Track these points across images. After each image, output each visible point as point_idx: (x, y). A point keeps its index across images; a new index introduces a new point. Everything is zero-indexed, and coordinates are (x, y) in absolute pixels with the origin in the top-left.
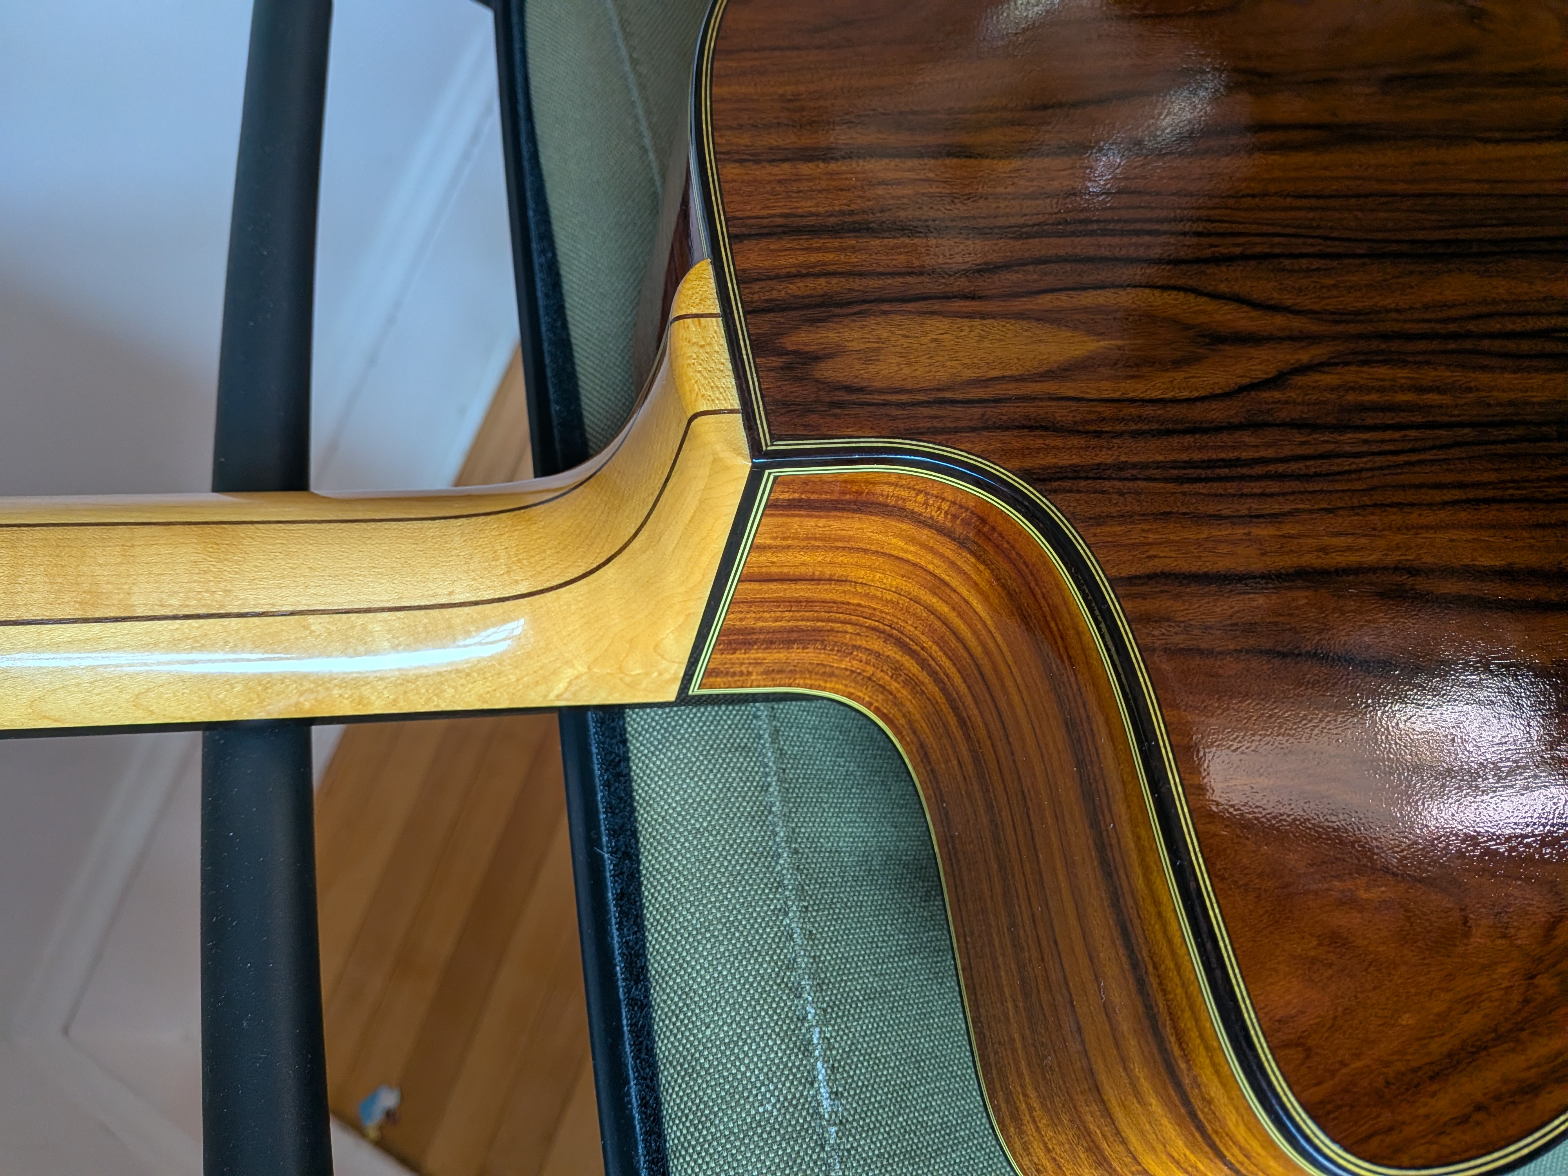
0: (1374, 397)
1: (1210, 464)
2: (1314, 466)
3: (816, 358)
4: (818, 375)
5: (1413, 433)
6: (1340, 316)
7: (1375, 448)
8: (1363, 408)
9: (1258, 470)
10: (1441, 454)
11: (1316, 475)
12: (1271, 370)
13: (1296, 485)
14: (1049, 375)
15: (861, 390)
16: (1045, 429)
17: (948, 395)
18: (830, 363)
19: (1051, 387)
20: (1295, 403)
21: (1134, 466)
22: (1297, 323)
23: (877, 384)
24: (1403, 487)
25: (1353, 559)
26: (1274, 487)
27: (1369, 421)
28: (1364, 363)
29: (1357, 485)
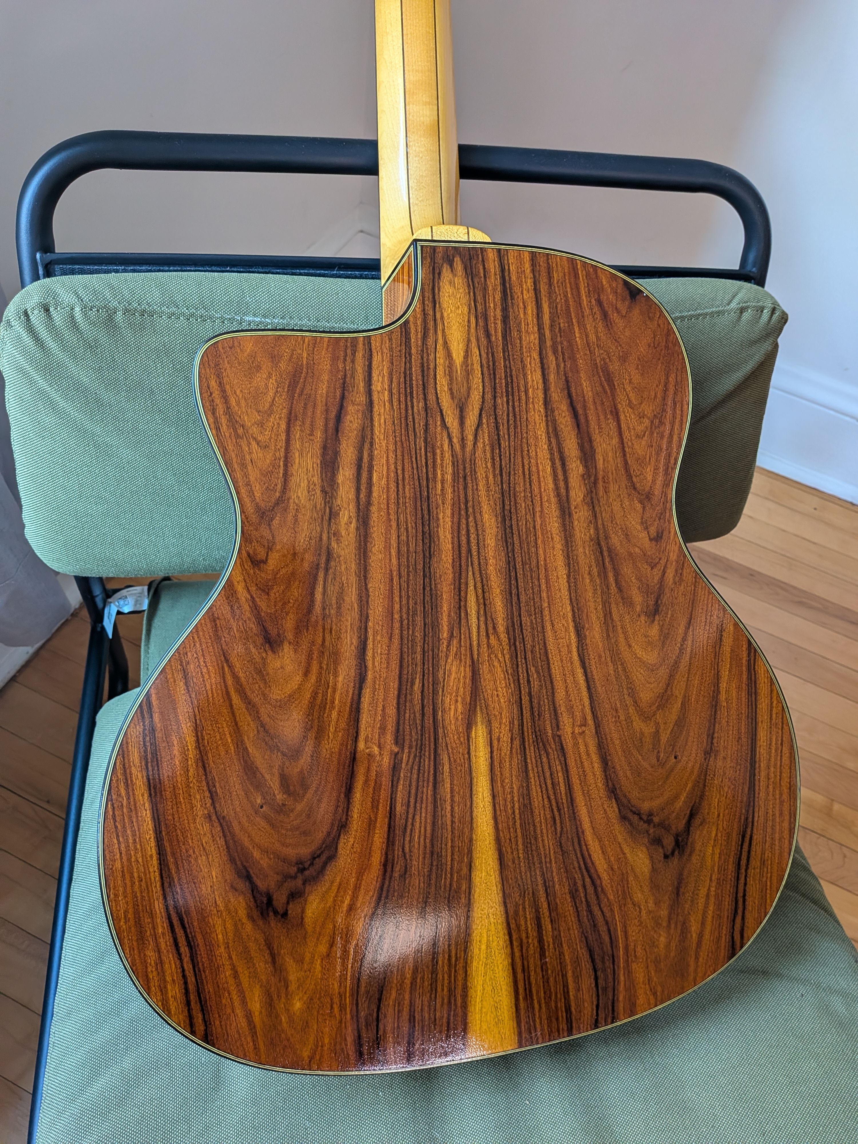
0: (439, 461)
1: (411, 388)
2: (411, 424)
3: (451, 266)
4: (445, 265)
5: (424, 471)
6: (473, 462)
7: (418, 451)
8: (434, 454)
9: (409, 403)
10: (416, 477)
11: (408, 424)
12: (449, 425)
13: (403, 415)
14: (445, 343)
15: (439, 278)
16: (424, 334)
17: (437, 306)
18: (449, 270)
19: (440, 341)
20: (436, 429)
21: (411, 359)
22: (470, 444)
23: (441, 284)
24: (403, 456)
25: (376, 424)
26: (403, 406)
27: (429, 454)
28: (453, 464)
29: (403, 438)
